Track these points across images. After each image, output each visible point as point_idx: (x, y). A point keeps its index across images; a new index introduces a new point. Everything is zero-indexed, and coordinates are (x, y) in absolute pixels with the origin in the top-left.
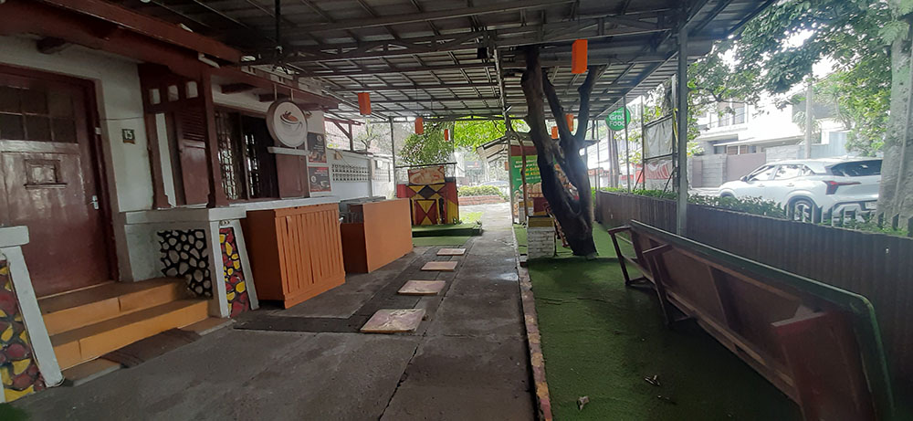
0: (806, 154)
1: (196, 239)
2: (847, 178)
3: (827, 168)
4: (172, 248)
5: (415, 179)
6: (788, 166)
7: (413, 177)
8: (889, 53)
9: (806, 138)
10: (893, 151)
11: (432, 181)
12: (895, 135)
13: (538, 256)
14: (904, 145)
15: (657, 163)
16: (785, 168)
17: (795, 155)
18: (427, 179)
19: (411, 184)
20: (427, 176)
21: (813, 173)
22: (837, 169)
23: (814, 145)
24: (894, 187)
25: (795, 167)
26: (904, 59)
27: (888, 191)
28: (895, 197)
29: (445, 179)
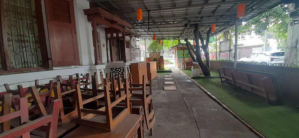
0: (265, 50)
1: (121, 70)
2: (276, 57)
3: (271, 54)
4: (114, 72)
5: (151, 57)
6: (260, 53)
7: (151, 56)
8: (287, 26)
9: (265, 45)
10: (287, 50)
11: (157, 57)
12: (288, 46)
13: (196, 76)
14: (290, 48)
15: (224, 52)
16: (259, 54)
17: (261, 50)
18: (155, 57)
19: (150, 58)
20: (155, 56)
21: (267, 55)
22: (273, 54)
23: (268, 47)
24: (287, 59)
25: (262, 54)
26: (291, 27)
27: (286, 60)
28: (288, 61)
29: (160, 56)
